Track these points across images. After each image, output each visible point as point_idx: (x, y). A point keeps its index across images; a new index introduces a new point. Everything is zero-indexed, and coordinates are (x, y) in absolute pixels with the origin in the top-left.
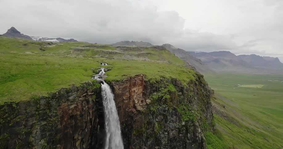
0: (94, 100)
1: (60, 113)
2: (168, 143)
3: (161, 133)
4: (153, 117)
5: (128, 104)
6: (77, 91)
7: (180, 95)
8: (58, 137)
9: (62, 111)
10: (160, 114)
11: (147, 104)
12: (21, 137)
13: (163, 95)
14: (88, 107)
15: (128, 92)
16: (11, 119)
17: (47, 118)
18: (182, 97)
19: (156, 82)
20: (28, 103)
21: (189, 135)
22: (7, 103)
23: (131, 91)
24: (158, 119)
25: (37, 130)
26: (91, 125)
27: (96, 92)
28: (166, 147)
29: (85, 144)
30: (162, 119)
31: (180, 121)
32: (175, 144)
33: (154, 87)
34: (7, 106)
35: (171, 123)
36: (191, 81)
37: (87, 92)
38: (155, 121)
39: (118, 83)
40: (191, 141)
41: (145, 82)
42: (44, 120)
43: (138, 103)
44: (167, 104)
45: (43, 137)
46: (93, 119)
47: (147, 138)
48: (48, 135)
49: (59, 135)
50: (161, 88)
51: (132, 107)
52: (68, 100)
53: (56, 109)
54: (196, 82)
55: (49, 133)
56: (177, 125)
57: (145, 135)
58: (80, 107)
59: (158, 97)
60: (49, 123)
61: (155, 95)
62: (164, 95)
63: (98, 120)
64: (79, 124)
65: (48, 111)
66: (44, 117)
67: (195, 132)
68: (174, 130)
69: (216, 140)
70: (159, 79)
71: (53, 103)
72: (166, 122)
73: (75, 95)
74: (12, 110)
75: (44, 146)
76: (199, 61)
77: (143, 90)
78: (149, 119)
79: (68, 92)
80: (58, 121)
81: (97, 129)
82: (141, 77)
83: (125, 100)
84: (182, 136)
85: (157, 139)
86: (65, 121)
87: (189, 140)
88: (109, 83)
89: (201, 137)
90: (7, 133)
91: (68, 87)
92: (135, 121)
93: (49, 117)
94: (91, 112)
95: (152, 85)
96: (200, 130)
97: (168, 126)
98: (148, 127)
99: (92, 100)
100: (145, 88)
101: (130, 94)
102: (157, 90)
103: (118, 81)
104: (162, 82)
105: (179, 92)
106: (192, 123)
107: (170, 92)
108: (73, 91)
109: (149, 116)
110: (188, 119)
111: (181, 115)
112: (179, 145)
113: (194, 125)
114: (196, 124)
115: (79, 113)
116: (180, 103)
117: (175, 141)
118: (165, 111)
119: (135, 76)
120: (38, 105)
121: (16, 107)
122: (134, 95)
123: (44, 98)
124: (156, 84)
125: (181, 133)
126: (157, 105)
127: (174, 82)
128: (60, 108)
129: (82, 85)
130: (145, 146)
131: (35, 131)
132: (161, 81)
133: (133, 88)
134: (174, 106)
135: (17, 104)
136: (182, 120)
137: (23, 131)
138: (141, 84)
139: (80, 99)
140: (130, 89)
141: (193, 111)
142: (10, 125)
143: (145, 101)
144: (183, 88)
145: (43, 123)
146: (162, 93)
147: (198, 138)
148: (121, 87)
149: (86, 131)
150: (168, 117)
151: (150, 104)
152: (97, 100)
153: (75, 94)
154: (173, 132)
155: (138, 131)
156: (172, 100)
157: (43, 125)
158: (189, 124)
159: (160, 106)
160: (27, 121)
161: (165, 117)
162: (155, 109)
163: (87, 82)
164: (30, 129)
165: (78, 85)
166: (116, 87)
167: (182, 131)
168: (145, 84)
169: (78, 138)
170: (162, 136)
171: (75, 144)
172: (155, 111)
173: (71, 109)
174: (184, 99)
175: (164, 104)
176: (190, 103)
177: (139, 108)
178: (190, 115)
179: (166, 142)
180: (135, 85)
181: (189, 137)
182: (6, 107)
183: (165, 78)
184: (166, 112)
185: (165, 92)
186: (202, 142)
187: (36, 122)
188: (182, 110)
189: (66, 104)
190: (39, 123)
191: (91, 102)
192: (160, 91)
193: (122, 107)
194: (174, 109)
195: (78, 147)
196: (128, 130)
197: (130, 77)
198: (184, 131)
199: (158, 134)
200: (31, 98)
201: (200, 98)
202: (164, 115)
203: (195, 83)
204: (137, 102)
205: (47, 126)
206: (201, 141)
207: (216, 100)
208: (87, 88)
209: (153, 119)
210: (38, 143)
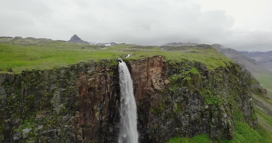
0: (112, 76)
1: (78, 83)
2: (189, 126)
3: (181, 114)
4: (171, 97)
5: (146, 82)
6: (95, 66)
7: (204, 79)
8: (77, 103)
9: (81, 82)
10: (180, 95)
11: (165, 84)
12: (44, 99)
13: (183, 76)
14: (106, 82)
15: (146, 72)
16: (37, 84)
17: (67, 86)
18: (206, 81)
19: (175, 64)
20: (51, 72)
21: (213, 120)
22: (34, 70)
23: (148, 71)
24: (177, 100)
25: (57, 95)
26: (110, 98)
27: (114, 69)
28: (187, 129)
29: (104, 116)
30: (182, 100)
31: (203, 104)
32: (197, 127)
33: (174, 68)
34: (35, 73)
35: (192, 105)
36: (221, 67)
37: (105, 68)
38: (174, 102)
39: (135, 62)
40: (215, 126)
41: (164, 63)
42: (65, 87)
43: (156, 82)
44: (187, 86)
45: (62, 101)
46: (111, 93)
47: (166, 118)
48: (66, 100)
49: (77, 102)
50: (182, 70)
51: (150, 86)
52: (86, 73)
53: (74, 79)
54: (227, 69)
55: (68, 99)
56: (199, 108)
57: (163, 114)
58: (98, 80)
59: (178, 79)
60: (68, 91)
61: (175, 77)
62: (185, 77)
63: (116, 95)
64: (98, 96)
65: (67, 80)
66: (64, 85)
67: (220, 117)
68: (196, 112)
69: (251, 131)
70: (179, 60)
71: (72, 73)
72: (187, 103)
73: (93, 70)
74: (38, 76)
75: (63, 109)
76: (253, 61)
77: (162, 71)
78: (168, 99)
79: (86, 66)
80: (77, 90)
81: (116, 103)
82: (160, 59)
83: (142, 78)
84: (206, 120)
85: (177, 120)
86: (84, 92)
87: (213, 124)
88: (126, 61)
89: (227, 123)
90: (33, 95)
91: (86, 62)
92: (152, 99)
93: (68, 85)
94: (109, 86)
95: (171, 66)
96: (225, 115)
97: (189, 108)
98: (166, 107)
99: (110, 76)
100: (164, 69)
101: (148, 74)
102: (177, 72)
103: (135, 61)
104: (183, 65)
105: (204, 76)
106: (217, 107)
107: (191, 75)
108: (91, 66)
109: (168, 96)
110: (212, 103)
111: (204, 99)
112: (202, 129)
113: (219, 110)
114: (221, 109)
115: (97, 86)
116: (204, 86)
117: (198, 125)
118: (185, 93)
119: (154, 57)
120: (59, 74)
121: (41, 74)
122: (152, 75)
123: (63, 68)
124: (176, 65)
125: (204, 118)
126: (177, 86)
127: (198, 66)
128: (79, 80)
129: (100, 61)
130: (164, 125)
131: (55, 95)
132: (182, 63)
133: (151, 68)
134: (196, 89)
135: (43, 72)
136: (206, 104)
137: (46, 94)
138: (160, 66)
139: (99, 74)
140: (148, 69)
141: (218, 96)
142: (36, 88)
143: (164, 81)
144: (207, 72)
145: (63, 90)
146: (183, 75)
147: (223, 124)
148: (138, 66)
149: (104, 103)
150: (189, 99)
151: (169, 84)
152: (115, 76)
153: (93, 68)
154: (195, 114)
155: (156, 110)
156: (194, 83)
157: (62, 91)
158: (213, 108)
159: (180, 87)
160: (50, 86)
161: (186, 99)
162: (174, 90)
163: (105, 59)
164: (52, 93)
165: (96, 61)
166: (133, 66)
167: (206, 115)
168: (163, 65)
169: (97, 109)
170: (183, 117)
171: (95, 114)
172: (174, 91)
173: (90, 81)
174: (209, 83)
175: (184, 86)
176: (215, 87)
177: (156, 87)
178: (215, 99)
179: (187, 124)
180: (153, 65)
181: (213, 122)
182: (33, 74)
183: (187, 61)
184: (187, 93)
185: (186, 75)
186: (228, 128)
187: (57, 87)
188: (206, 94)
189: (85, 76)
190: (59, 89)
191: (109, 78)
192: (180, 73)
193: (139, 85)
194: (196, 92)
195: (97, 117)
196: (146, 108)
197: (148, 58)
198: (208, 116)
199: (177, 115)
200: (54, 68)
201: (234, 87)
202: (184, 97)
203: (225, 69)
204: (154, 82)
205: (66, 92)
206: (226, 127)
207: (269, 101)
208: (105, 64)
209: (172, 99)
210: (57, 105)
